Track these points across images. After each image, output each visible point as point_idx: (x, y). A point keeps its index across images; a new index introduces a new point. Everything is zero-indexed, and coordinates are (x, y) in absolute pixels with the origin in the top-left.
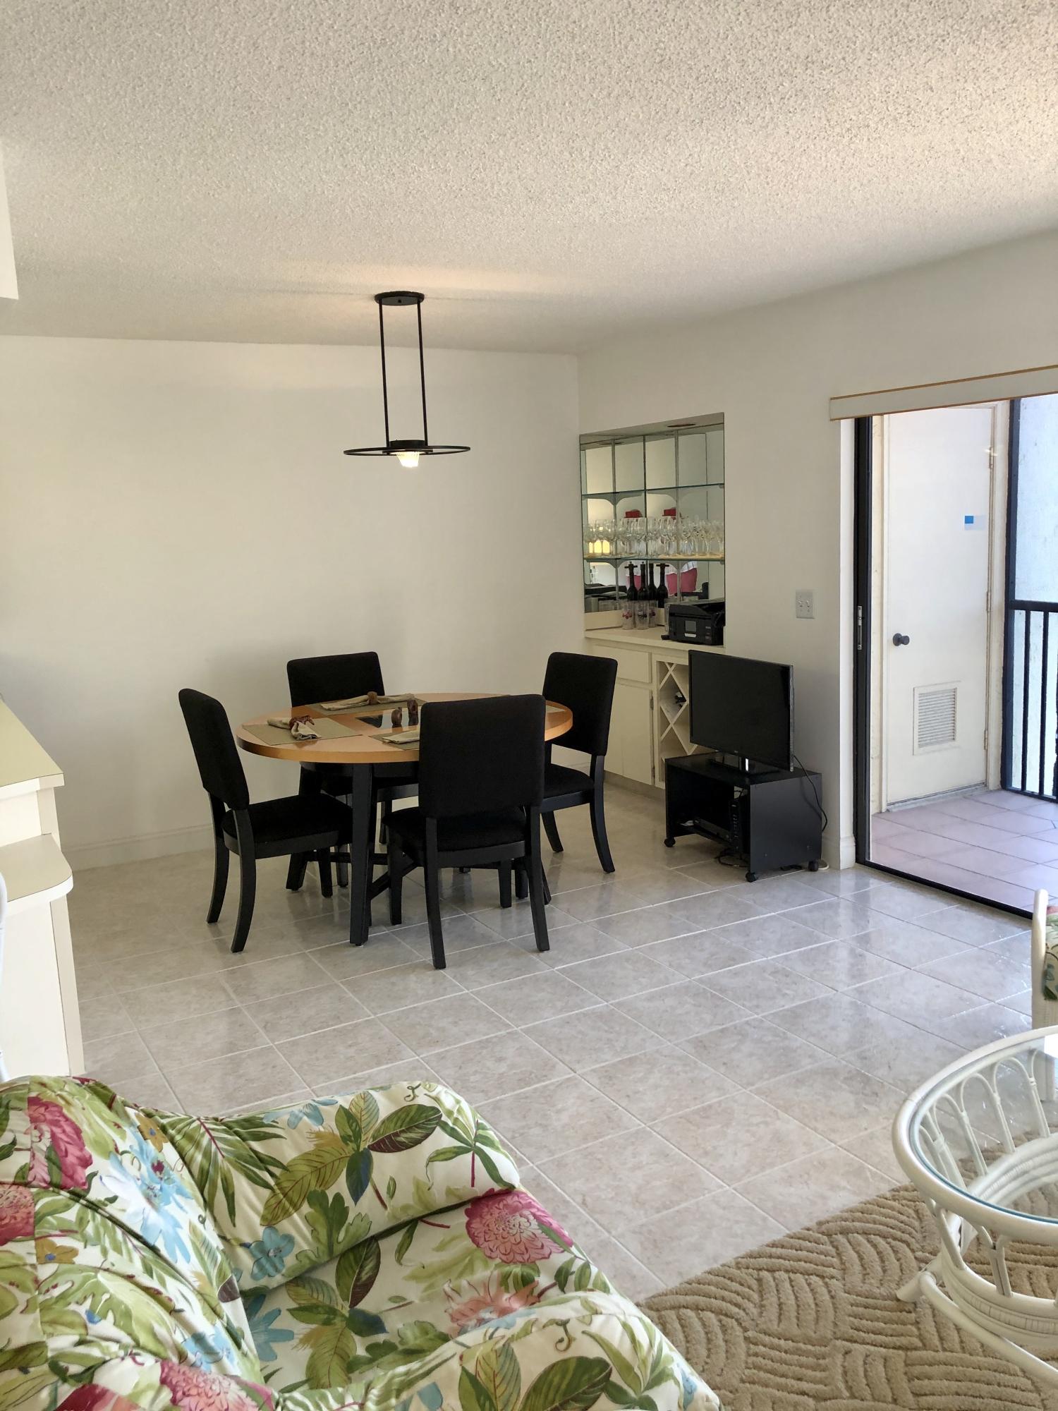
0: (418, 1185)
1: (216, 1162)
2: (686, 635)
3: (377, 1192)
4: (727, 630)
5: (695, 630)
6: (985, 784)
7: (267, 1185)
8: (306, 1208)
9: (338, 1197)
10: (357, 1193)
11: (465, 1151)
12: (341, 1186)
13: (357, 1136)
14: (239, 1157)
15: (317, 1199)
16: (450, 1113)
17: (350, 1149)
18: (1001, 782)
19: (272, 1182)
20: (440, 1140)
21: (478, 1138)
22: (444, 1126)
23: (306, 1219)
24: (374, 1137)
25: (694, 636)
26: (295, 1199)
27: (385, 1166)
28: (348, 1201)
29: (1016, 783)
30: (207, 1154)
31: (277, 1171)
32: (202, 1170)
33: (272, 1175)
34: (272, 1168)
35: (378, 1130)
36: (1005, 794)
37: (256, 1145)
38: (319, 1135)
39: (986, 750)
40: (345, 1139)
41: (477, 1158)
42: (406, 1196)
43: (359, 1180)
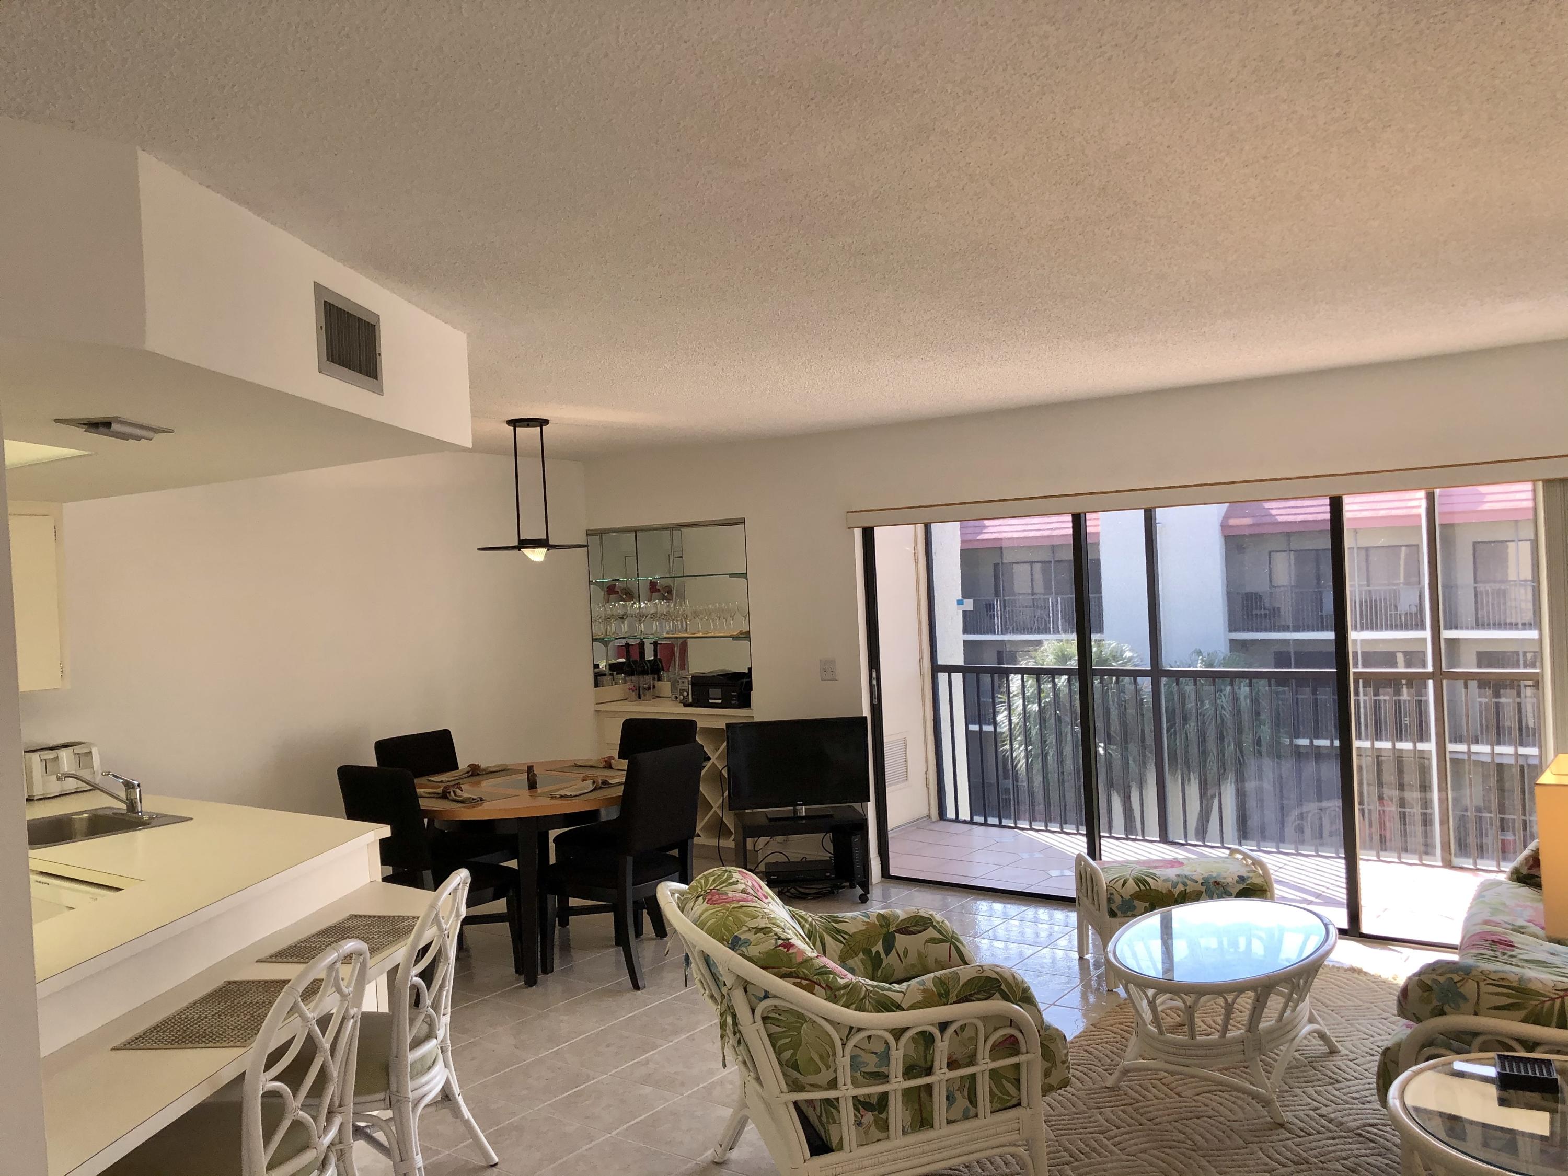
0: (919, 953)
1: (816, 928)
2: (711, 701)
3: (898, 953)
4: (754, 695)
5: (720, 696)
6: (929, 816)
7: (841, 942)
8: (861, 955)
9: (878, 952)
10: (887, 953)
11: (946, 942)
12: (879, 947)
13: (888, 925)
14: (826, 928)
15: (867, 952)
16: (938, 923)
17: (884, 930)
18: (939, 814)
19: (844, 941)
20: (931, 933)
21: (952, 937)
22: (935, 927)
23: (861, 960)
24: (896, 927)
25: (720, 701)
26: (856, 950)
27: (901, 941)
28: (883, 955)
29: (951, 814)
30: (811, 925)
31: (846, 937)
32: (809, 930)
33: (844, 938)
34: (845, 936)
35: (899, 924)
36: (942, 822)
37: (835, 925)
38: (867, 923)
39: (928, 788)
40: (881, 926)
41: (952, 947)
42: (912, 958)
43: (889, 946)
